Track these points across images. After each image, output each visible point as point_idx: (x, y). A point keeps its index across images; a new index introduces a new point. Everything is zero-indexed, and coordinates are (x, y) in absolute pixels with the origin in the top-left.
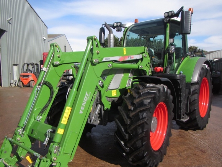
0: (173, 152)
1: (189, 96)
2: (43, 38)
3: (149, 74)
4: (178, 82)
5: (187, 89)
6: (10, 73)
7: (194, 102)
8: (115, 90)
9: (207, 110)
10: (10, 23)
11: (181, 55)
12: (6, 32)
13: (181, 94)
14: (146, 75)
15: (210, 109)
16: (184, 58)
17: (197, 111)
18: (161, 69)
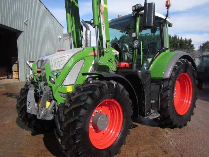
0: (131, 151)
1: (159, 93)
2: (59, 37)
3: (112, 70)
4: (139, 77)
5: (159, 85)
7: (165, 99)
8: (71, 86)
9: (190, 107)
10: (26, 25)
11: (157, 50)
12: (22, 33)
13: (144, 91)
14: (109, 70)
15: (193, 106)
16: (160, 53)
17: (170, 108)
18: (126, 65)
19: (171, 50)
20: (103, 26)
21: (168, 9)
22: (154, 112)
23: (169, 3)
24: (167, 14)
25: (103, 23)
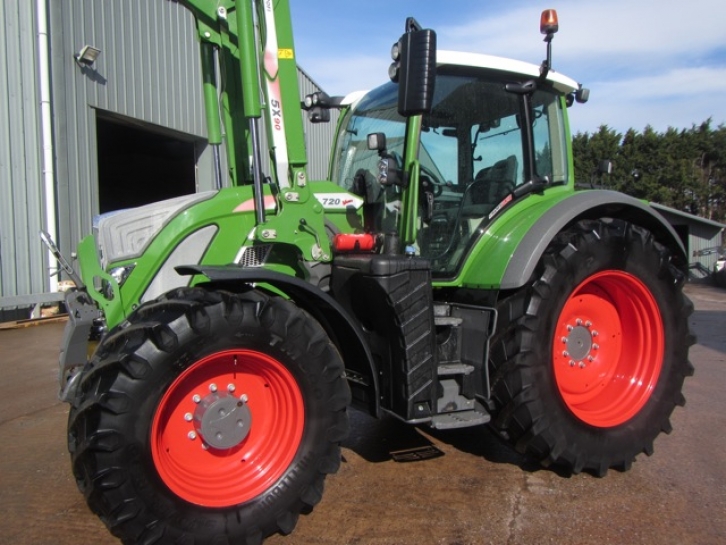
1: (488, 339)
3: (315, 259)
4: (378, 285)
14: (302, 259)
16: (517, 199)
17: (530, 397)
18: (357, 241)
19: (580, 185)
20: (277, 116)
21: (548, 39)
22: (472, 407)
23: (551, 20)
24: (545, 59)
25: (277, 109)
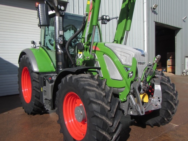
6: (183, 64)
12: (181, 29)
